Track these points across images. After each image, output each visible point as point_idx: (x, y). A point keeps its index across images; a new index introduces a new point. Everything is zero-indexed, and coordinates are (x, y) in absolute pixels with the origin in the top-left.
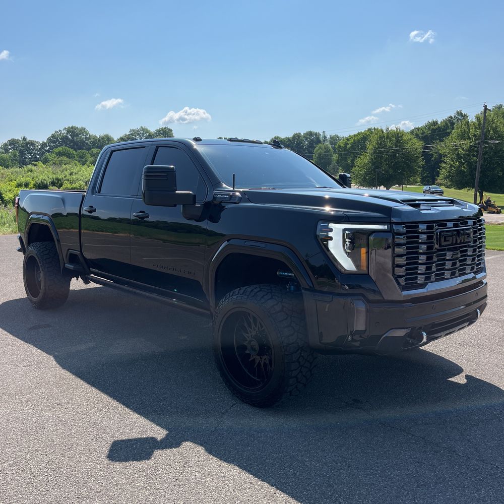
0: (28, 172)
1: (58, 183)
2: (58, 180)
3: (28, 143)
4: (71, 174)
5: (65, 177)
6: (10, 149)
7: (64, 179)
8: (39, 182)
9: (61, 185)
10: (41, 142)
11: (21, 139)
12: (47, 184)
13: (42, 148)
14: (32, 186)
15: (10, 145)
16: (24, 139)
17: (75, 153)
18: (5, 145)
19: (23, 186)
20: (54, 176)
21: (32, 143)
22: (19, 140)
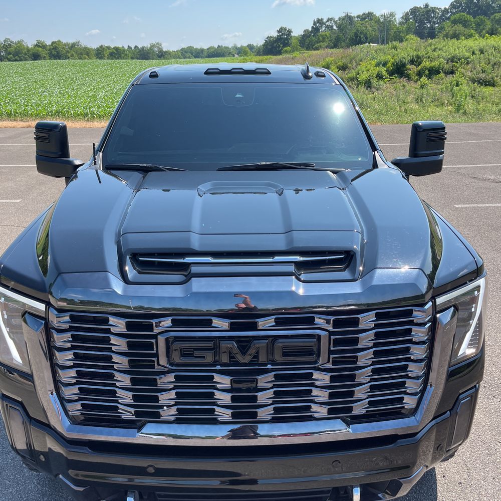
0: (392, 48)
1: (418, 60)
2: (418, 57)
3: (430, 11)
4: (434, 50)
5: (426, 54)
6: (411, 18)
7: (425, 56)
8: (398, 60)
9: (420, 63)
10: (443, 9)
11: (422, 7)
12: (405, 63)
13: (443, 15)
14: (390, 65)
15: (411, 14)
16: (427, 6)
17: (472, 20)
18: (407, 14)
19: (381, 65)
20: (415, 53)
21: (433, 10)
22: (421, 8)
